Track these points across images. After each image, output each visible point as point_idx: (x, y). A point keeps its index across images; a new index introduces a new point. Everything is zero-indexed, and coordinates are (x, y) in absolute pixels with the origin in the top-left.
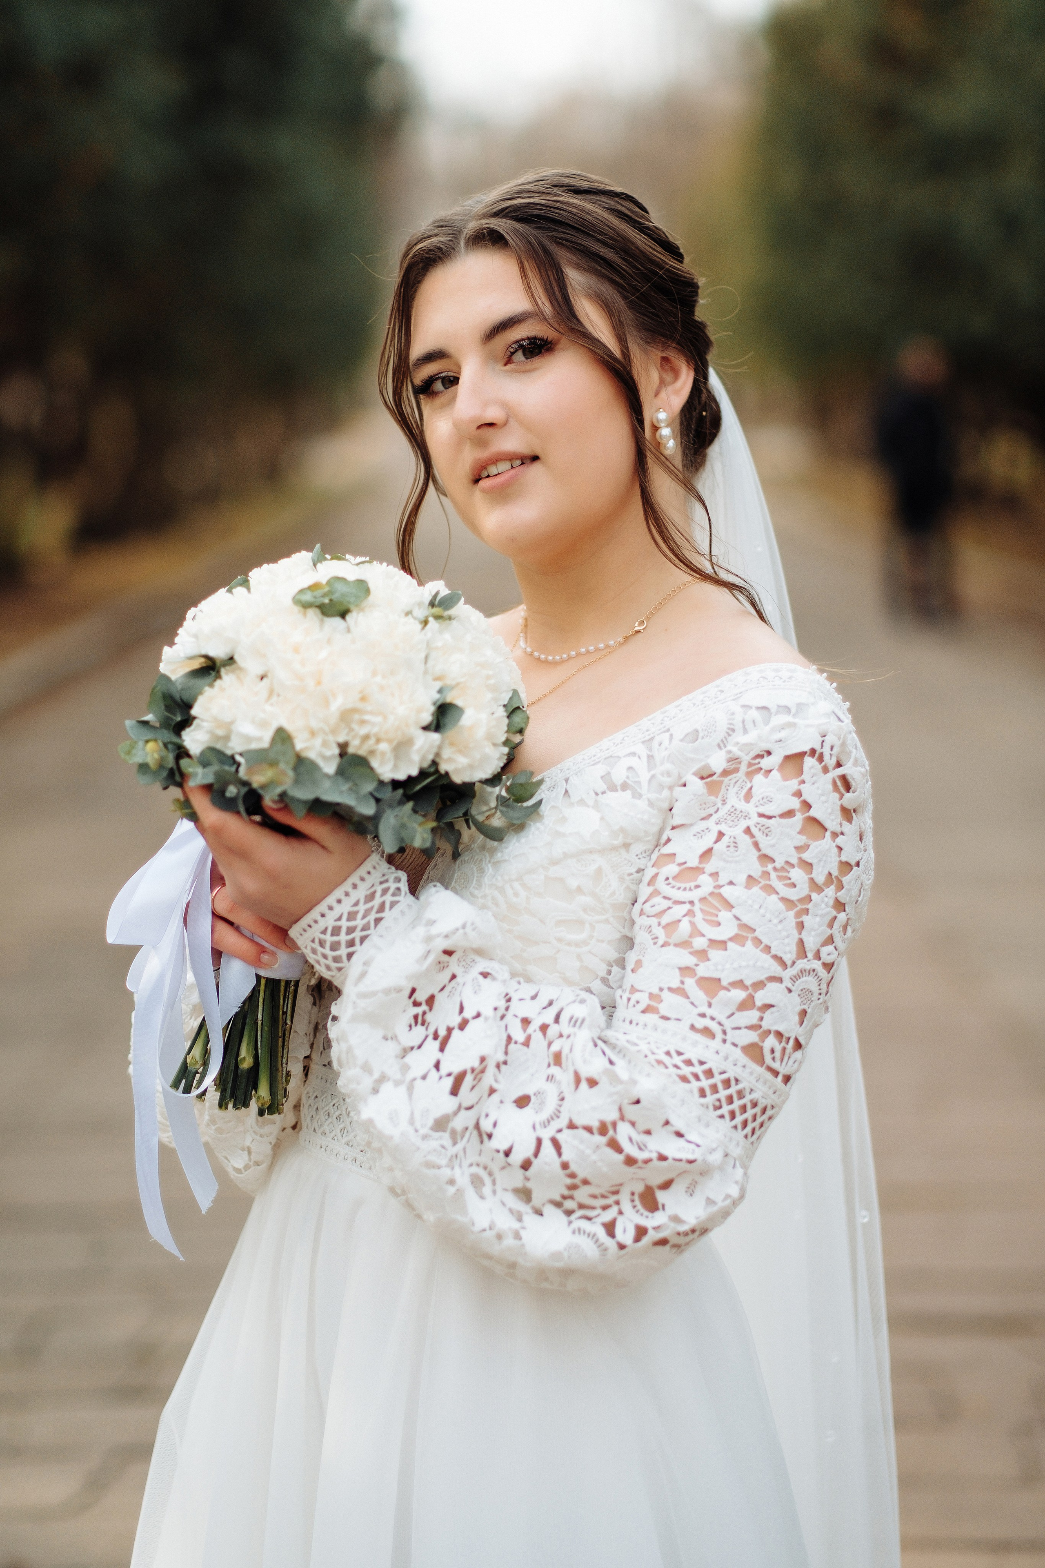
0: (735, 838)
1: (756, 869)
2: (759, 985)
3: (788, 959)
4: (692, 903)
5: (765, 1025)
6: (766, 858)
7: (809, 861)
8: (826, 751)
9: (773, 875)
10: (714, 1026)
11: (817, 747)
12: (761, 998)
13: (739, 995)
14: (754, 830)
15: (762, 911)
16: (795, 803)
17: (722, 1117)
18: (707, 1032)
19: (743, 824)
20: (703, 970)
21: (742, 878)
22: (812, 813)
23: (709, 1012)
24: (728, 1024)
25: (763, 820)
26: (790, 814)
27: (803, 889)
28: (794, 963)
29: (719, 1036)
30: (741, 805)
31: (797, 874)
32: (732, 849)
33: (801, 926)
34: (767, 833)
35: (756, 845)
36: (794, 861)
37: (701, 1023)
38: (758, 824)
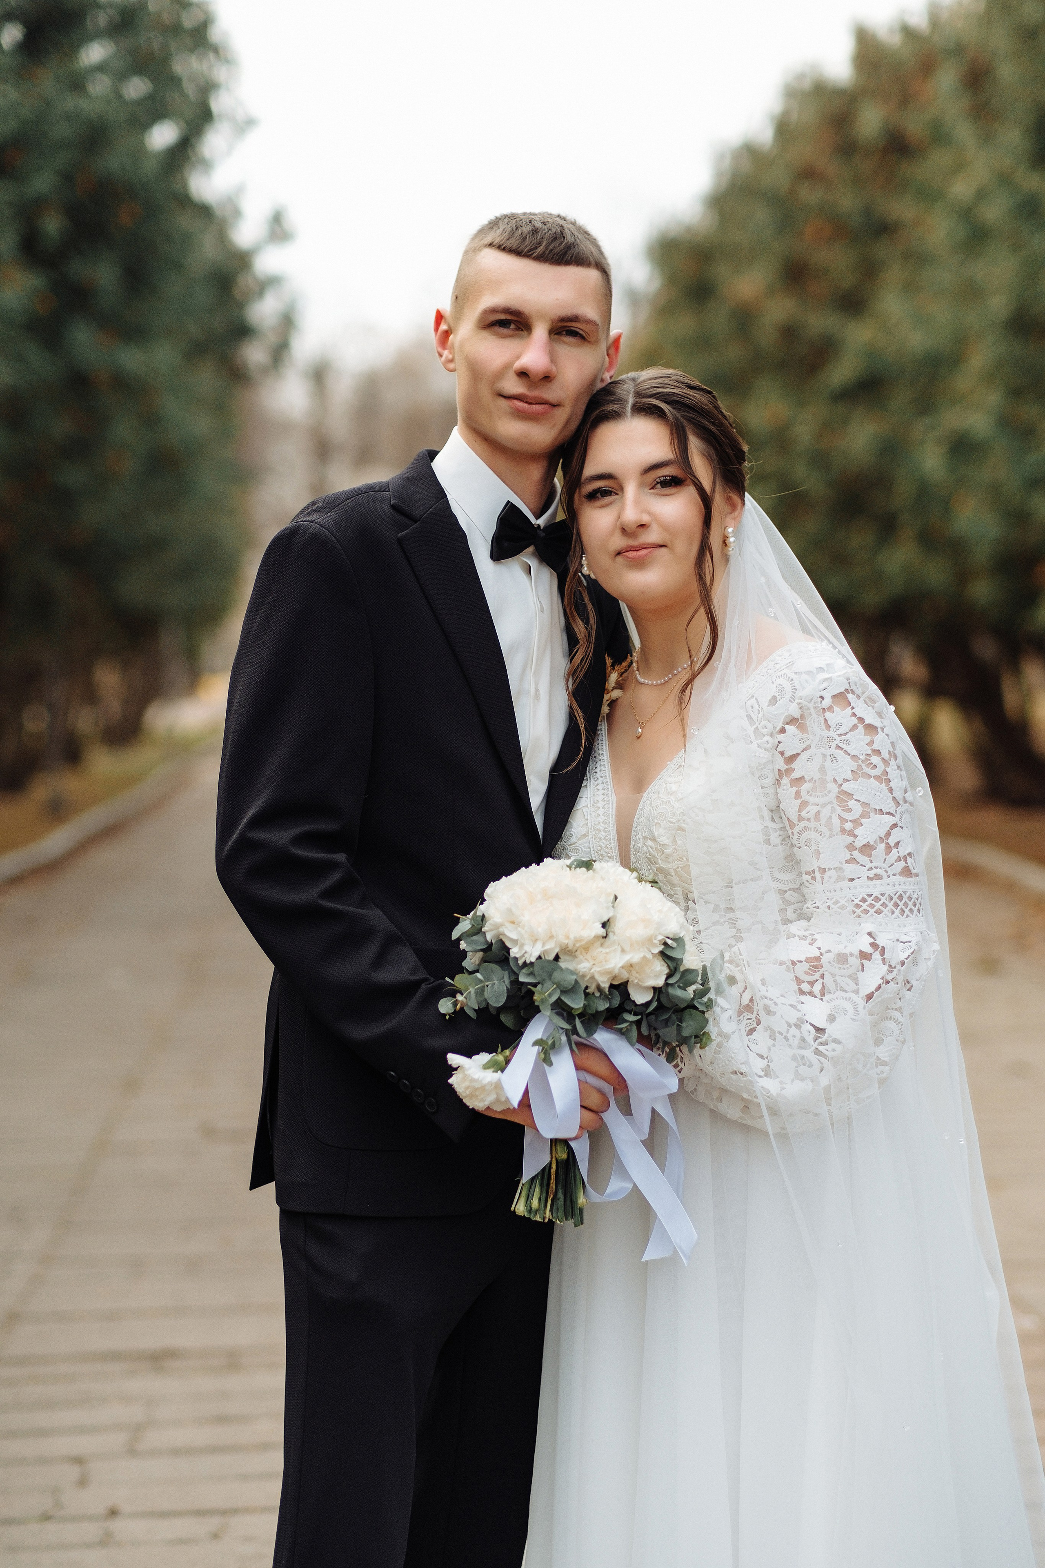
0: (833, 755)
1: (854, 765)
2: (888, 834)
3: (892, 811)
4: (831, 803)
5: (902, 855)
6: (854, 757)
7: (877, 749)
8: (853, 687)
9: (864, 766)
10: (878, 871)
11: (848, 687)
12: (892, 841)
13: (882, 846)
14: (841, 745)
15: (869, 790)
16: (854, 720)
17: (907, 916)
18: (878, 877)
19: (833, 745)
20: (859, 843)
21: (849, 776)
22: (867, 722)
23: (873, 865)
24: (886, 866)
25: (843, 738)
26: (855, 727)
27: (881, 767)
28: (896, 811)
29: (885, 875)
30: (826, 733)
31: (875, 759)
32: (835, 761)
33: (891, 790)
34: (848, 742)
35: (846, 752)
36: (870, 752)
37: (872, 874)
38: (841, 741)
